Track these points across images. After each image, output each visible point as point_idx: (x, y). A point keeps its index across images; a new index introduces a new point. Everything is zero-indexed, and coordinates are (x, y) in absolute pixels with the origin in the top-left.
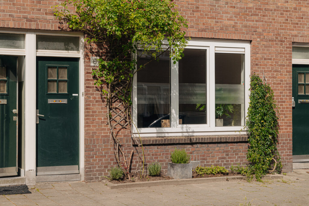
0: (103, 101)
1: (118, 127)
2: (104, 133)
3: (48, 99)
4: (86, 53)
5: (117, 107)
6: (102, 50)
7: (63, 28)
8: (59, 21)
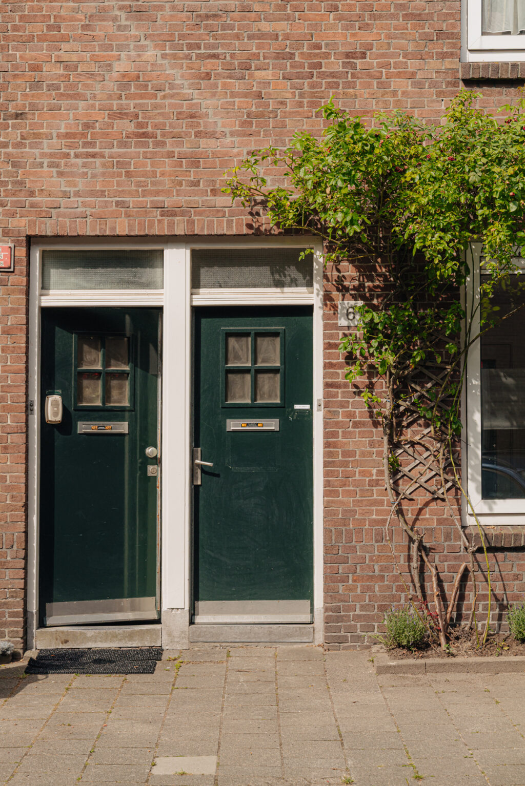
0: (376, 424)
1: (422, 497)
2: (379, 512)
3: (228, 421)
4: (326, 291)
5: (417, 438)
6: (373, 281)
7: (259, 226)
8: (249, 209)
